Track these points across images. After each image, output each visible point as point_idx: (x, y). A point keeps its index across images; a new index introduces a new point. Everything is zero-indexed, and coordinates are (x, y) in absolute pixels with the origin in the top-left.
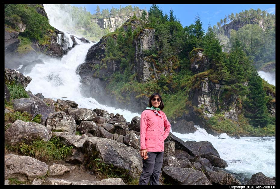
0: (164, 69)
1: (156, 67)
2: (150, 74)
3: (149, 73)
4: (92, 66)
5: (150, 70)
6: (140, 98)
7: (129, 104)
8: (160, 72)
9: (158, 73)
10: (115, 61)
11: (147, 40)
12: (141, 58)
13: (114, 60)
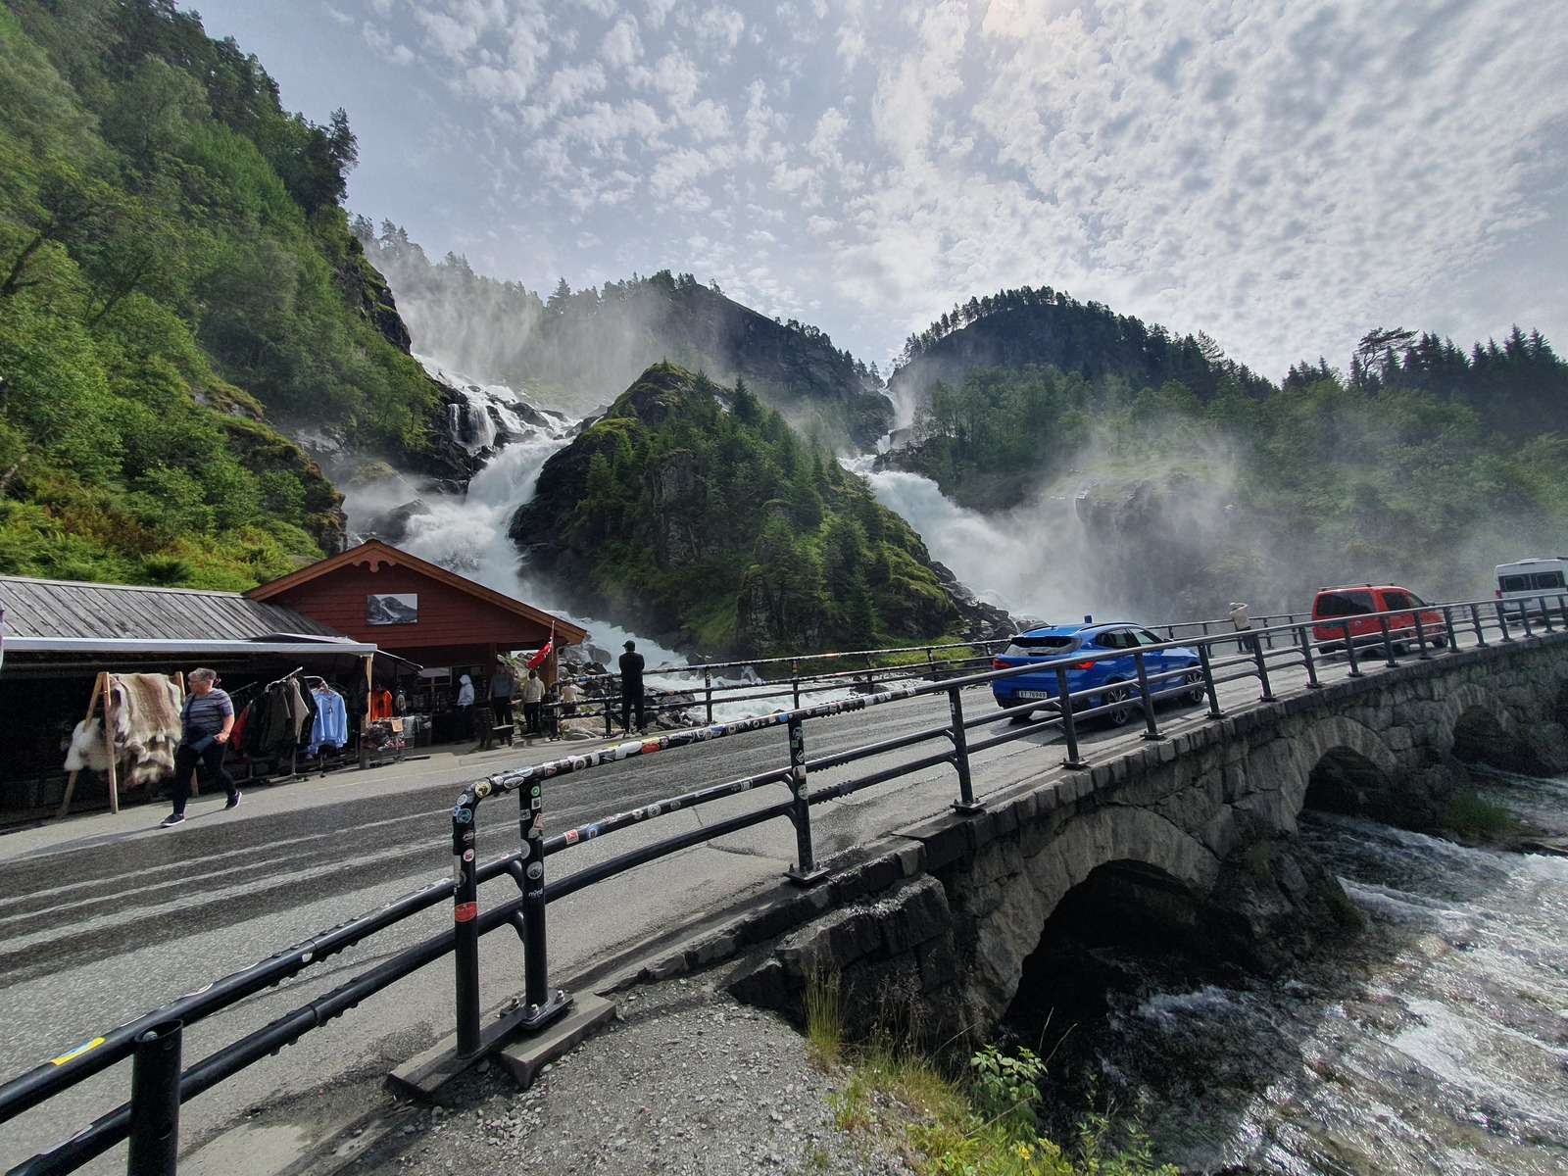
0: (712, 538)
1: (694, 535)
2: (683, 549)
3: (681, 547)
4: (553, 513)
5: (682, 542)
8: (704, 545)
9: (698, 547)
10: (609, 510)
11: (674, 476)
12: (663, 513)
13: (606, 507)
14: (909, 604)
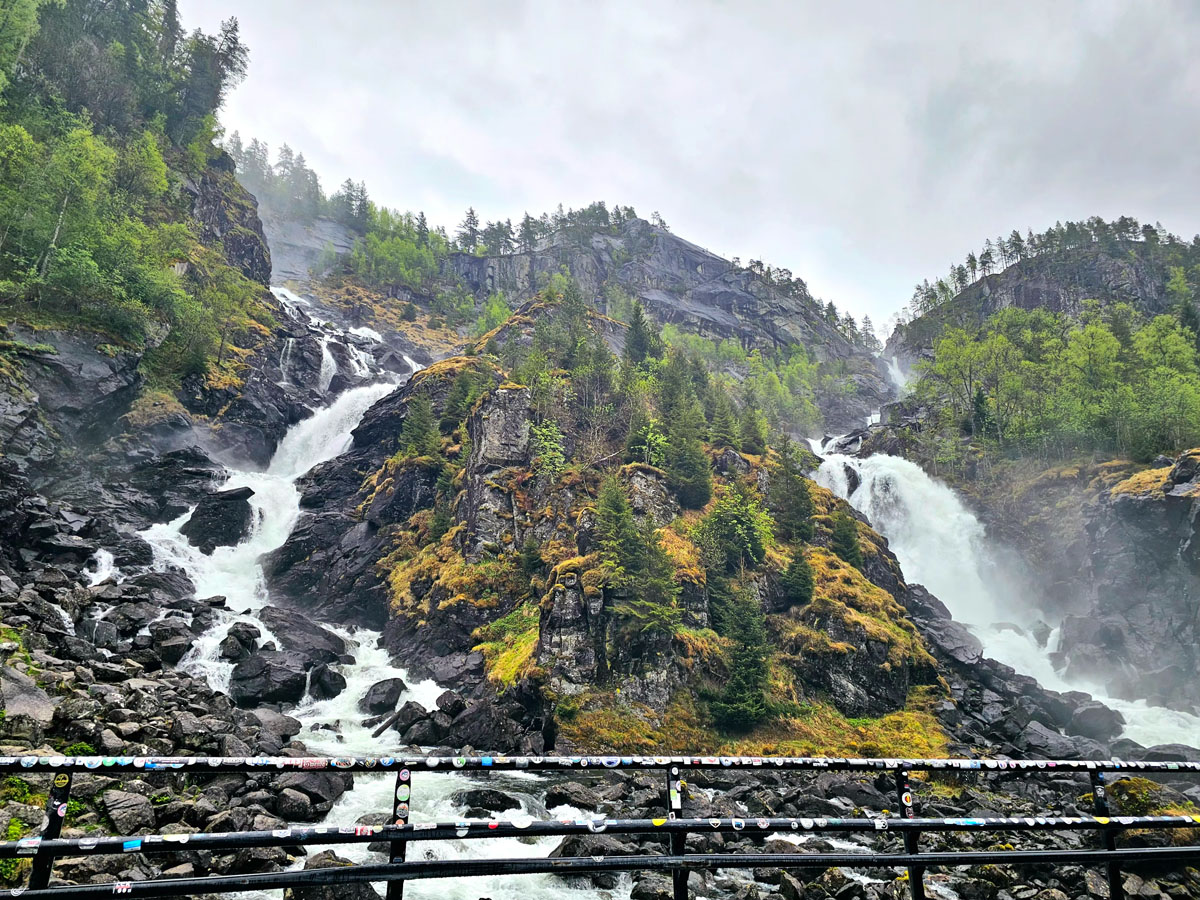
0: (543, 516)
1: (519, 508)
2: (502, 526)
3: (498, 525)
4: (362, 473)
5: (499, 517)
6: (449, 610)
7: (421, 626)
8: (531, 525)
9: (522, 527)
10: (421, 471)
11: (500, 423)
12: (477, 476)
13: (418, 466)
14: (841, 646)
